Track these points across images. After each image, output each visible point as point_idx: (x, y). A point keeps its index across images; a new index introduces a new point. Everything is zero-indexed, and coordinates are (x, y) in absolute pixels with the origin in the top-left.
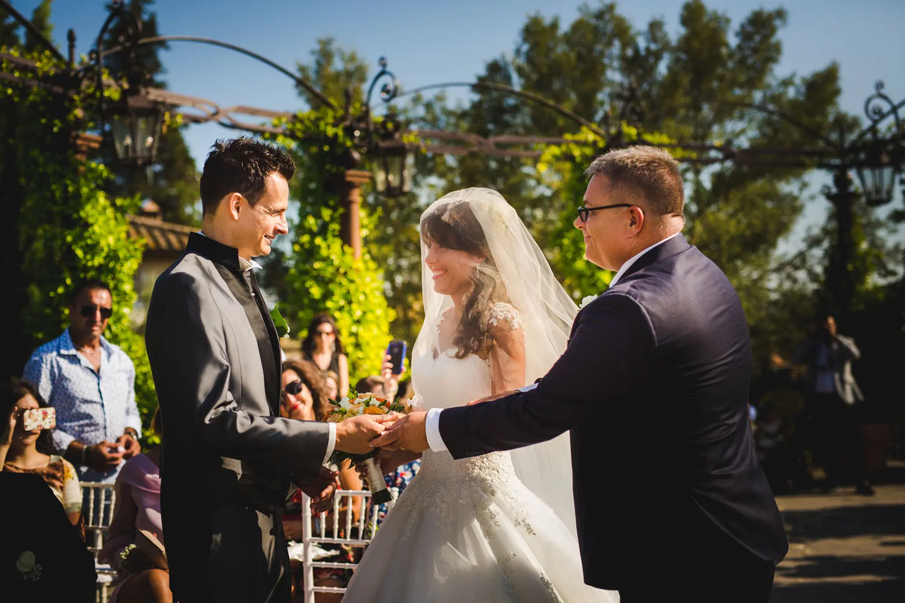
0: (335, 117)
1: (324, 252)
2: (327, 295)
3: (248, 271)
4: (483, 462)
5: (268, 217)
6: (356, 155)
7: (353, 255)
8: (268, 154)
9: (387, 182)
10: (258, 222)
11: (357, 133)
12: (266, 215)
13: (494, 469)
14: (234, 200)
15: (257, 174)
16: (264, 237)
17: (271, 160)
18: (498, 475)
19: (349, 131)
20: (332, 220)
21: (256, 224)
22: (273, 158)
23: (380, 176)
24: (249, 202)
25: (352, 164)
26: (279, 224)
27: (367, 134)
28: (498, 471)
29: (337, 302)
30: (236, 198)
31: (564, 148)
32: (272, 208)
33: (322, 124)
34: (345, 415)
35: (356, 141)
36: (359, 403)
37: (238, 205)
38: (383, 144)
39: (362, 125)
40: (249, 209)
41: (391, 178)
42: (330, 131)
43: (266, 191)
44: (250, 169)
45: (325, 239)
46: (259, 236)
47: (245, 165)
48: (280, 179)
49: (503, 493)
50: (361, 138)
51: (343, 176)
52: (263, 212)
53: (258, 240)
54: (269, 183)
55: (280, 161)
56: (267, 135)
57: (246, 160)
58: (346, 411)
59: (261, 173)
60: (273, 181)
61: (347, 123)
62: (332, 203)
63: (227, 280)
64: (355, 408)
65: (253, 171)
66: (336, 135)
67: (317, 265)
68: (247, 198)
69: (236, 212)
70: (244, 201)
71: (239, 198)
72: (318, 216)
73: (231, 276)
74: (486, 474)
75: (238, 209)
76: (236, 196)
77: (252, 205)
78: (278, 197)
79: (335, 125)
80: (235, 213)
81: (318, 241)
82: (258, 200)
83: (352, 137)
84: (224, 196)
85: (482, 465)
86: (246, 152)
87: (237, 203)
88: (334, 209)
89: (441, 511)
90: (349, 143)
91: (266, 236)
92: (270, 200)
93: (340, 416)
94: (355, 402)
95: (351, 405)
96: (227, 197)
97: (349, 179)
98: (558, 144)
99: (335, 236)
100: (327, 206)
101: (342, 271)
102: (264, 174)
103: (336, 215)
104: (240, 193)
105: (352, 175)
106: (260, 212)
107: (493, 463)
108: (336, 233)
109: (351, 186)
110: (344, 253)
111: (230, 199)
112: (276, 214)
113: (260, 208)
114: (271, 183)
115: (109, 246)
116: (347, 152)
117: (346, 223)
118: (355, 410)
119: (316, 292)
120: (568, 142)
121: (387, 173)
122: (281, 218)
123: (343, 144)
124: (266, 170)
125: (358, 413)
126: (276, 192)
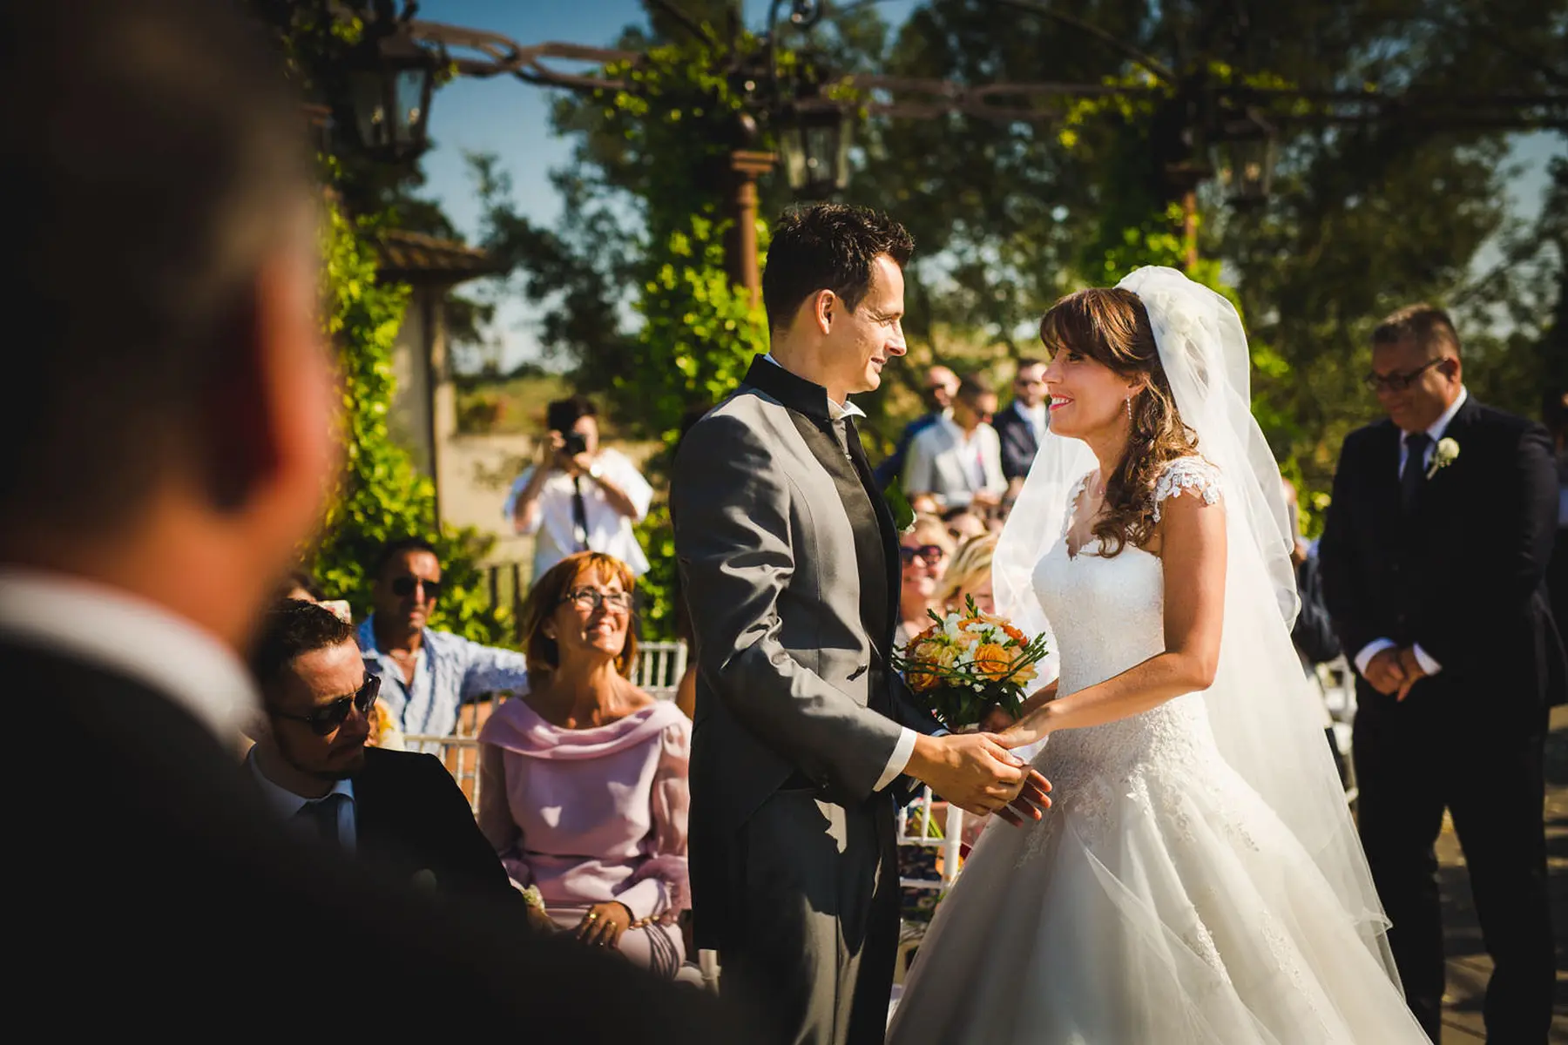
0: (711, 58)
1: (700, 294)
2: (707, 371)
3: (842, 419)
4: (1165, 730)
5: (875, 325)
6: (749, 122)
7: (749, 300)
8: (869, 226)
9: (808, 171)
10: (861, 336)
11: (750, 86)
12: (872, 324)
13: (1183, 740)
14: (822, 302)
15: (856, 258)
16: (871, 361)
17: (877, 235)
18: (1191, 752)
19: (736, 84)
20: (712, 239)
21: (858, 340)
22: (878, 230)
23: (796, 163)
24: (846, 305)
25: (743, 140)
26: (892, 339)
27: (768, 87)
28: (1191, 745)
29: (722, 382)
30: (826, 298)
31: (1104, 103)
32: (881, 311)
33: (691, 71)
34: (946, 648)
35: (749, 99)
36: (973, 631)
37: (829, 310)
38: (800, 106)
39: (760, 71)
40: (847, 317)
41: (814, 163)
42: (707, 82)
43: (872, 285)
44: (845, 249)
45: (699, 273)
46: (864, 360)
47: (838, 246)
48: (891, 264)
49: (1201, 780)
50: (757, 94)
51: (727, 160)
52: (868, 318)
53: (862, 365)
54: (875, 271)
55: (890, 237)
56: (598, 93)
57: (838, 236)
58: (948, 641)
59: (862, 256)
60: (882, 268)
61: (732, 68)
62: (708, 208)
63: (807, 437)
64: (965, 639)
65: (850, 254)
66: (715, 89)
67: (690, 318)
68: (842, 296)
69: (827, 320)
70: (838, 303)
71: (830, 299)
72: (689, 232)
73: (815, 430)
74: (1171, 750)
75: (829, 316)
76: (826, 295)
77: (850, 307)
78: (890, 292)
79: (712, 72)
80: (824, 322)
81: (690, 275)
82: (859, 300)
83: (741, 91)
84: (806, 296)
85: (1164, 734)
86: (836, 224)
87: (827, 307)
88: (714, 219)
89: (1092, 815)
90: (736, 104)
91: (873, 359)
92: (878, 299)
93: (938, 647)
94: (968, 628)
95: (959, 631)
96: (810, 298)
97: (739, 166)
98: (1093, 97)
99: (716, 267)
100: (704, 216)
101: (730, 325)
102: (868, 257)
103: (720, 230)
104: (832, 290)
105: (746, 161)
106: (863, 319)
107: (1181, 731)
108: (719, 261)
109: (742, 178)
110: (733, 297)
111: (815, 301)
112: (886, 322)
113: (863, 311)
114: (880, 272)
115: (350, 297)
116: (734, 119)
117: (734, 242)
118: (964, 644)
119: (686, 364)
120: (1109, 93)
121: (808, 156)
122: (894, 330)
123: (726, 105)
124: (869, 250)
125: (967, 649)
126: (886, 284)
